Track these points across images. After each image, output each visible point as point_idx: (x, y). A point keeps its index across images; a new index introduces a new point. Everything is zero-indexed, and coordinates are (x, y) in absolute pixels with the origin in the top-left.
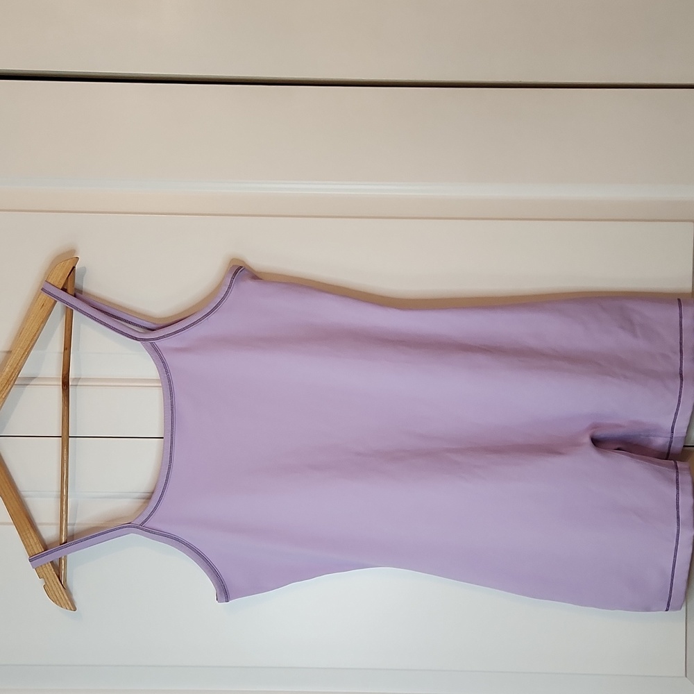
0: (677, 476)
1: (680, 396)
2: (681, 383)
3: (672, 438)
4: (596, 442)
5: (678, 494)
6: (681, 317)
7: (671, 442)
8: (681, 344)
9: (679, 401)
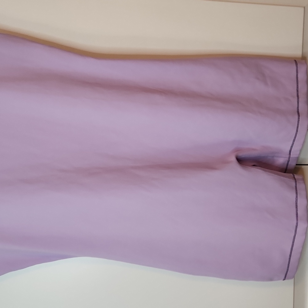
0: (296, 184)
1: (298, 127)
2: (299, 118)
3: (289, 158)
4: (240, 160)
5: (297, 197)
6: (297, 72)
7: (288, 161)
8: (297, 91)
9: (297, 131)
